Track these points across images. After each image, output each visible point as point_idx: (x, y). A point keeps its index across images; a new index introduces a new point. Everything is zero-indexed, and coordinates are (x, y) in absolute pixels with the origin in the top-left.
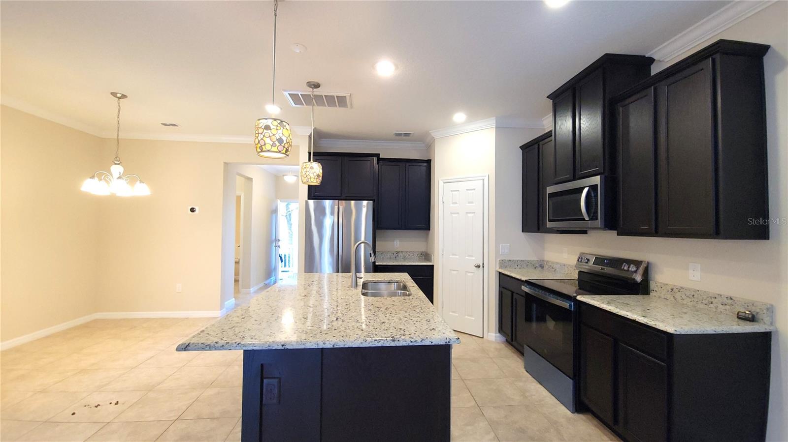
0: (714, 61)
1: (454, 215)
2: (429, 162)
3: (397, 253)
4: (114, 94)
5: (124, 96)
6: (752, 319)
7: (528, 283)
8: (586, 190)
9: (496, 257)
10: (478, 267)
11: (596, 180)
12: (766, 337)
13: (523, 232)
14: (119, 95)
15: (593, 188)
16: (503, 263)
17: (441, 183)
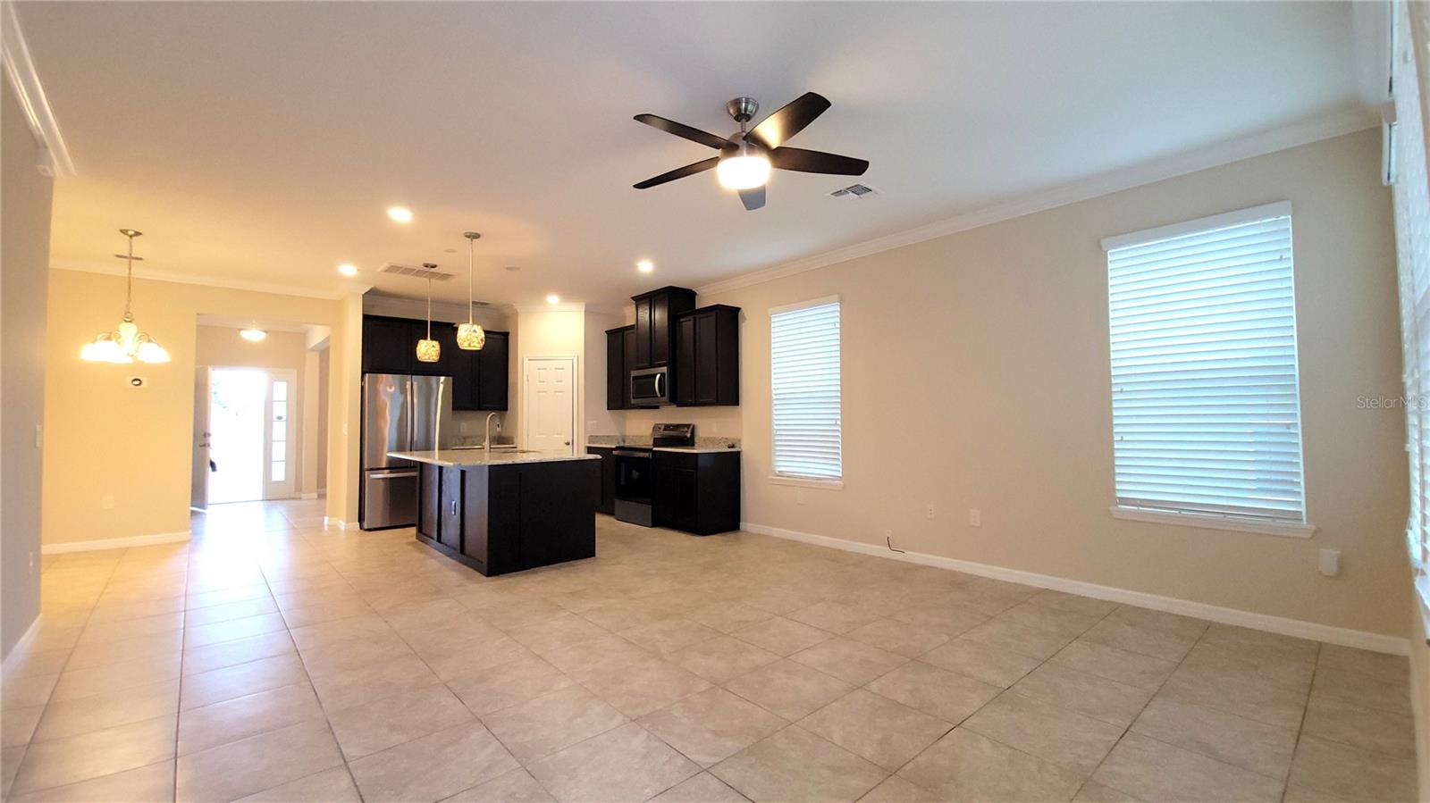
0: (717, 314)
1: (541, 394)
2: (506, 335)
3: (464, 438)
4: (124, 232)
5: (138, 234)
6: (733, 447)
7: (617, 448)
8: (658, 376)
9: (585, 433)
10: (568, 444)
11: (664, 369)
12: (738, 453)
13: (608, 409)
14: (131, 233)
15: (663, 375)
16: (591, 439)
17: (526, 360)
